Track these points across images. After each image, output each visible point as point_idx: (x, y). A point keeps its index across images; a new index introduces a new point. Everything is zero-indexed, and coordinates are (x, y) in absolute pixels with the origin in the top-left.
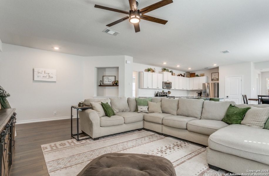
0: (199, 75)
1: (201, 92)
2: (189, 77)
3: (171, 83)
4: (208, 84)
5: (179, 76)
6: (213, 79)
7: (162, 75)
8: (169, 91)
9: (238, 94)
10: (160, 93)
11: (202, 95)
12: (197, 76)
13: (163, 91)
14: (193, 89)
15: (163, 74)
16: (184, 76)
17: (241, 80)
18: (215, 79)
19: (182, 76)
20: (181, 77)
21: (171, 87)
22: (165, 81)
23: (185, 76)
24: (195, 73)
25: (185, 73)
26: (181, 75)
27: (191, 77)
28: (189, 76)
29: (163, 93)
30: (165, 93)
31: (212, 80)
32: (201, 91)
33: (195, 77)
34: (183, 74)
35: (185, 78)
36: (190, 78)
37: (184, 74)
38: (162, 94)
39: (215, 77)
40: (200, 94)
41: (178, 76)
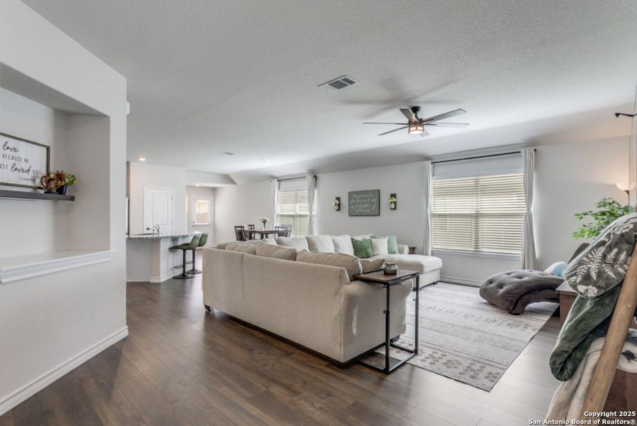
9: (166, 224)
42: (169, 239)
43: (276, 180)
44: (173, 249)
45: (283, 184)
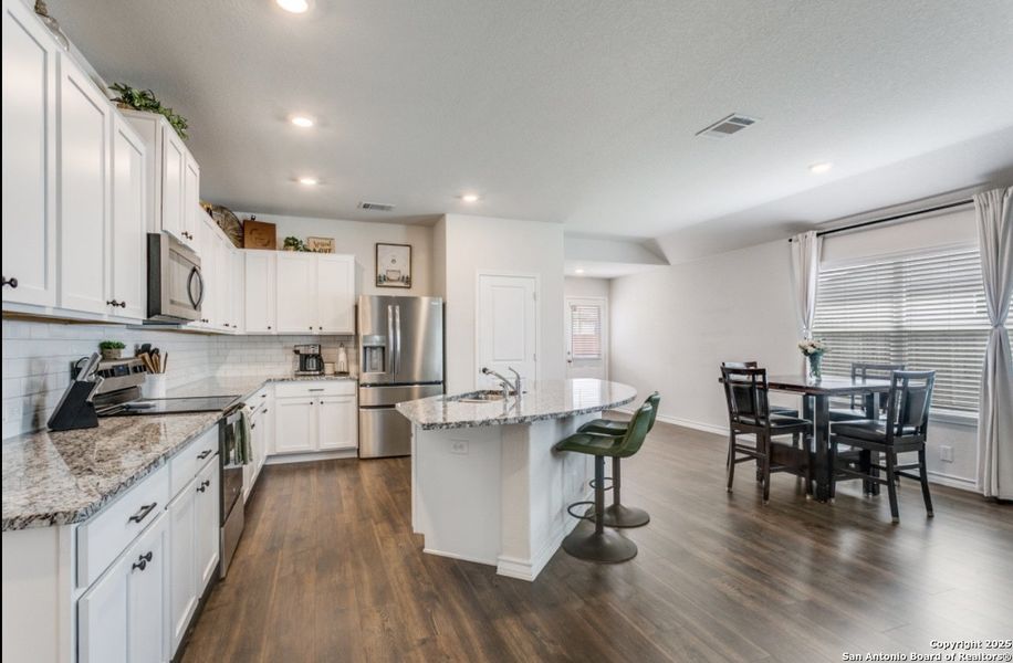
1: (321, 347)
6: (385, 278)
8: (146, 349)
9: (523, 359)
11: (329, 368)
12: (297, 245)
14: (274, 332)
17: (535, 297)
18: (392, 276)
24: (273, 226)
27: (243, 243)
30: (127, 370)
31: (380, 281)
33: (275, 247)
39: (394, 267)
40: (317, 361)
42: (552, 422)
43: (812, 235)
44: (562, 448)
45: (833, 243)
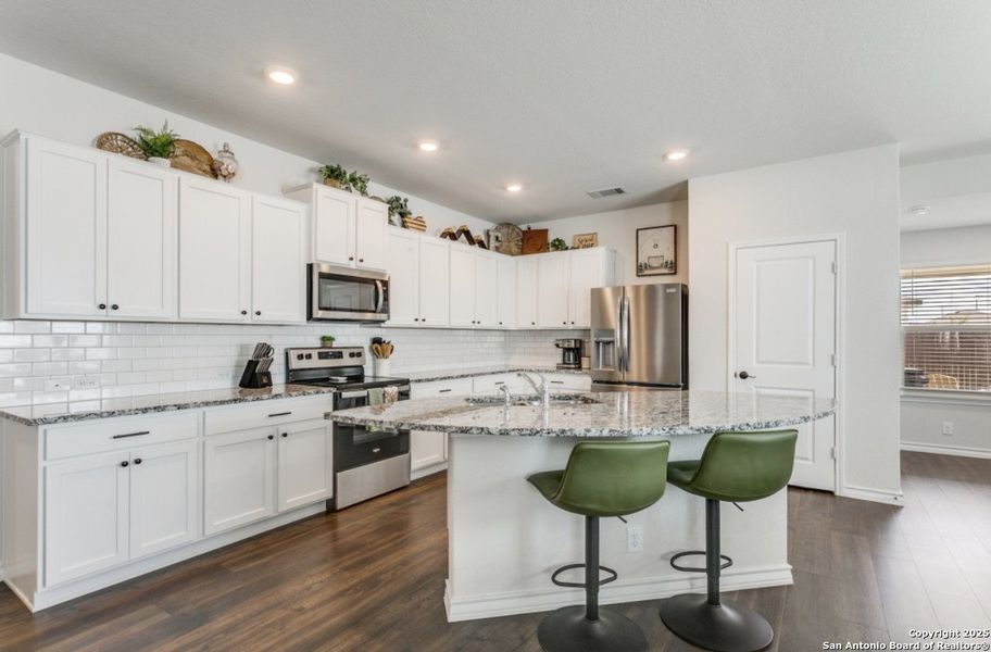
0: (568, 243)
1: (581, 341)
2: (512, 255)
3: (385, 283)
4: (619, 291)
5: (453, 237)
6: (647, 266)
7: (300, 207)
8: (377, 341)
9: (811, 361)
10: (293, 355)
11: (585, 362)
12: (559, 245)
13: (324, 339)
14: (538, 327)
15: (307, 200)
16: (482, 245)
17: (834, 267)
18: (655, 263)
19: (471, 241)
20: (461, 245)
21: (386, 310)
22: (332, 257)
23: (493, 243)
24: (546, 231)
25: (490, 226)
26: (467, 233)
27: (523, 251)
28: (515, 249)
29: (322, 356)
30: (339, 355)
31: (641, 270)
32: (577, 336)
33: (547, 250)
34: (477, 233)
35: (491, 255)
36: (520, 258)
37: (488, 234)
38: (315, 362)
39: (657, 252)
40: (574, 354)
41: (444, 235)
